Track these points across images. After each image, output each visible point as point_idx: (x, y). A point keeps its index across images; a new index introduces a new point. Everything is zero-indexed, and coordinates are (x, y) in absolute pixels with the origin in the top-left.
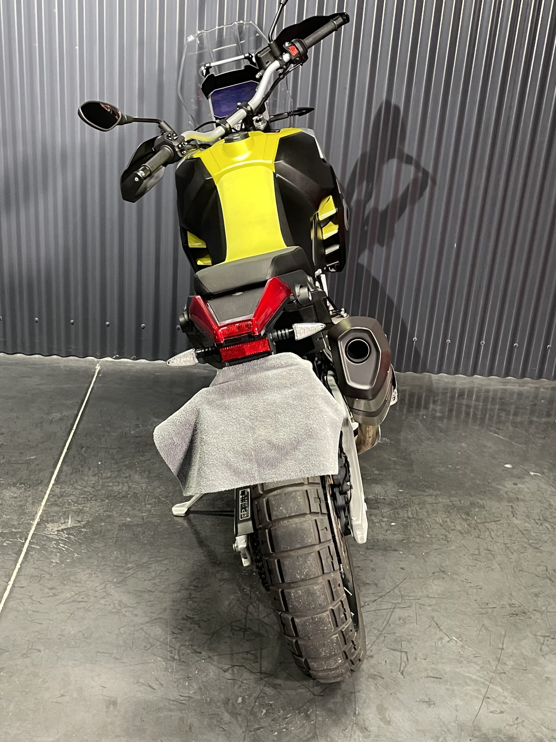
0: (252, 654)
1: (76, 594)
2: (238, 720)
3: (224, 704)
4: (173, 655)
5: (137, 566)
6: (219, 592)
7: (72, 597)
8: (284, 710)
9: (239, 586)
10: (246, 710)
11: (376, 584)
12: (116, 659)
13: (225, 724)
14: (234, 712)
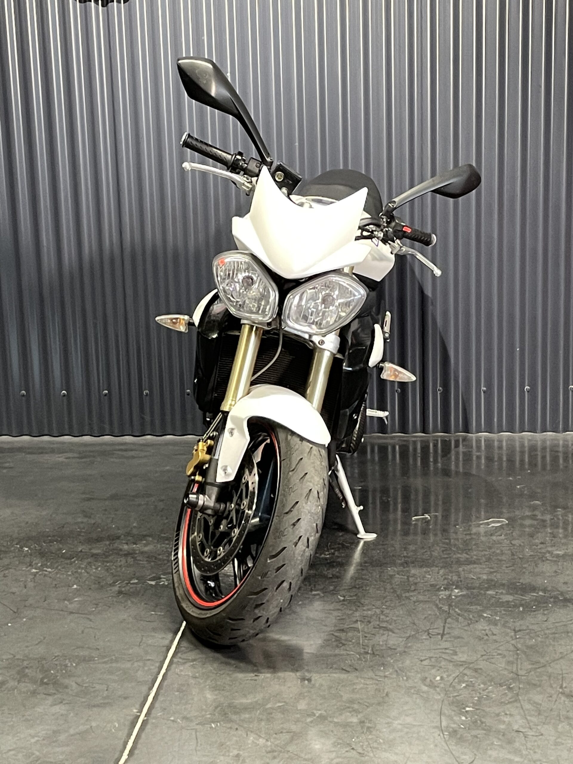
0: (451, 650)
2: (436, 690)
3: (422, 680)
4: (366, 651)
5: (324, 593)
6: (414, 609)
8: (484, 683)
9: (437, 606)
10: (444, 684)
13: (423, 692)
14: (432, 685)
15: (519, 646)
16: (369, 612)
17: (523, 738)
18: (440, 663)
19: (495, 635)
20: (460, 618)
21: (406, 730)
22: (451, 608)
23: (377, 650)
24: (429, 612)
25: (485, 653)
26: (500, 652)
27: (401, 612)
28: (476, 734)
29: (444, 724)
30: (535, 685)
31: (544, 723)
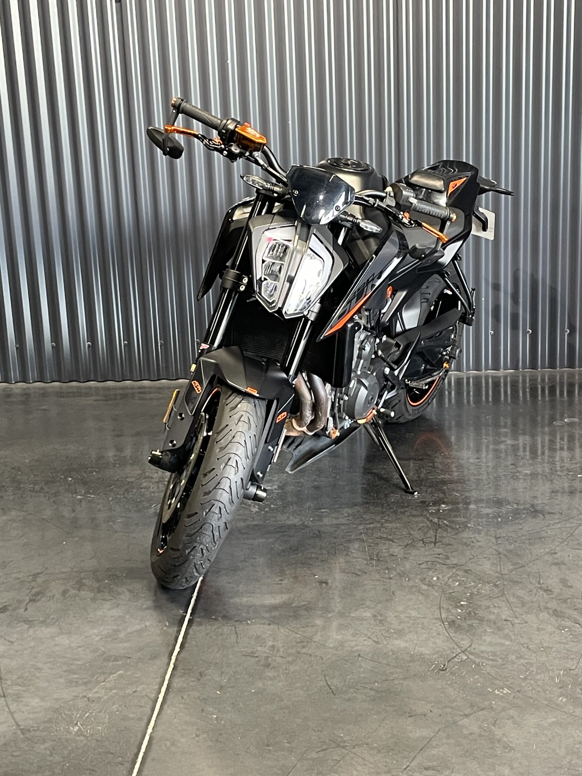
0: (444, 555)
1: (278, 528)
2: (434, 589)
3: (421, 581)
4: (372, 557)
5: (330, 511)
6: (409, 522)
7: (275, 529)
8: (475, 582)
9: (428, 519)
10: (441, 583)
11: (561, 514)
12: (322, 561)
13: (423, 590)
14: (430, 585)
15: (501, 549)
16: (371, 525)
17: (511, 626)
18: (436, 565)
19: (480, 542)
20: (449, 528)
21: (412, 622)
22: (440, 521)
23: (381, 557)
24: (422, 525)
25: (472, 557)
26: (485, 556)
27: (398, 525)
28: (470, 623)
29: (444, 616)
30: (517, 582)
31: (527, 613)
